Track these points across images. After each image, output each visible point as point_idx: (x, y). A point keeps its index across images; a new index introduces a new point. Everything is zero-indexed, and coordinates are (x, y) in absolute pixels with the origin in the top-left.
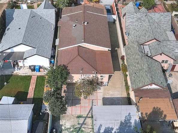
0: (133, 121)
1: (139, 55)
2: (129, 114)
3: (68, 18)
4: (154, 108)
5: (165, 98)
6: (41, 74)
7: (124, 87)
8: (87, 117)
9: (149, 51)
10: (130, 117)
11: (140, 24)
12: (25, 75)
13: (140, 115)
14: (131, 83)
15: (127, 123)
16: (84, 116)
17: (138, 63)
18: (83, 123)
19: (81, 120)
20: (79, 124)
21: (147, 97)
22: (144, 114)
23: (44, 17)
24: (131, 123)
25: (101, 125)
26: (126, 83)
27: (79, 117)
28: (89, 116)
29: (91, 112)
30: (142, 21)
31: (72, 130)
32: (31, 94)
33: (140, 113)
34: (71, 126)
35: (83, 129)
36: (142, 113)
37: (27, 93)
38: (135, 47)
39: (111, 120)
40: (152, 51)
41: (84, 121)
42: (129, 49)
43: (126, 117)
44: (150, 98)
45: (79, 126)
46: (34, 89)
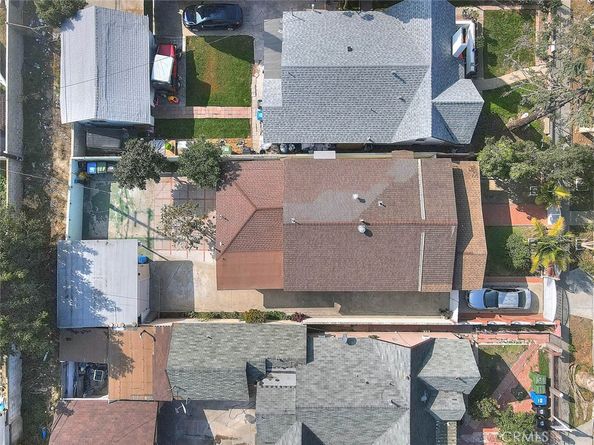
0: (103, 313)
1: (257, 356)
2: (119, 310)
3: (402, 179)
4: (132, 361)
5: (153, 388)
6: (253, 126)
7: (218, 309)
8: (150, 229)
9: (278, 384)
10: (112, 310)
11: (374, 382)
12: (253, 90)
13: (118, 329)
14: (191, 325)
15: (100, 302)
16: (152, 222)
17: (234, 348)
18: (137, 222)
19: (142, 218)
20: (136, 213)
21: (156, 350)
22: (121, 338)
23: (410, 110)
24: (100, 309)
25: (95, 253)
26: (228, 316)
27: (150, 213)
28: (151, 232)
29: (160, 237)
30: (379, 388)
31: (125, 200)
32: (203, 112)
33: (122, 329)
34: (131, 199)
35: (125, 221)
36: (121, 334)
37: (205, 104)
38: (288, 353)
39: (106, 273)
40: (274, 392)
41: (139, 223)
42: (290, 335)
43: (113, 303)
44: (154, 357)
45: (132, 214)
46: (215, 116)
